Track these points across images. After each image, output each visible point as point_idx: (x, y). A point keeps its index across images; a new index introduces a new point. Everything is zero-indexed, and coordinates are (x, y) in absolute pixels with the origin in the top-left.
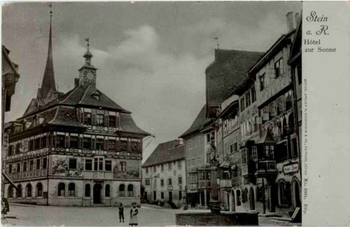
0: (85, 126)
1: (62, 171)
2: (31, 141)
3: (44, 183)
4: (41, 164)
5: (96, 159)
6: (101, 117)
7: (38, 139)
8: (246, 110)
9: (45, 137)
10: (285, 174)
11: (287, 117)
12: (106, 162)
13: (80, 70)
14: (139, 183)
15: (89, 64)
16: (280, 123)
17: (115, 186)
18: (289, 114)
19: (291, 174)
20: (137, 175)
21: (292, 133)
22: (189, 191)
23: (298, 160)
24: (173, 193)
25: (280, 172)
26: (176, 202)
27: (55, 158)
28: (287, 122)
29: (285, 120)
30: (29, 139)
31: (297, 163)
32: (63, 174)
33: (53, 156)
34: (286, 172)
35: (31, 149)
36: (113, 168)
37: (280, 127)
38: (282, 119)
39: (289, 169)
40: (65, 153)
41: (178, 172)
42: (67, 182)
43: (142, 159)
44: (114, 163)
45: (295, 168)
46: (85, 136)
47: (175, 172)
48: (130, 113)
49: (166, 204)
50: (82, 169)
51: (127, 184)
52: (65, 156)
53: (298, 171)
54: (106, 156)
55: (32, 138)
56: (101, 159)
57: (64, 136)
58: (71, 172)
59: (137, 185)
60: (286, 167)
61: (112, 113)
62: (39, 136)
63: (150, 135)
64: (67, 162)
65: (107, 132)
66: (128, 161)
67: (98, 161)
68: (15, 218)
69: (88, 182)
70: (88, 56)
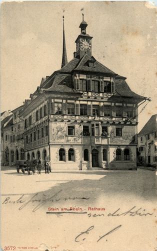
0: (81, 92)
1: (61, 137)
2: (37, 113)
3: (47, 149)
4: (44, 131)
5: (93, 125)
6: (96, 83)
7: (41, 109)
9: (45, 106)
12: (103, 127)
13: (76, 41)
14: (135, 148)
15: (85, 33)
17: (112, 150)
27: (54, 125)
30: (35, 111)
32: (63, 140)
33: (53, 123)
35: (37, 119)
40: (63, 120)
42: (67, 148)
43: (137, 124)
46: (81, 102)
48: (125, 78)
50: (80, 135)
51: (123, 148)
52: (63, 123)
54: (102, 122)
55: (38, 109)
56: (98, 125)
57: (61, 103)
58: (70, 138)
59: (133, 149)
61: (107, 79)
62: (41, 106)
63: (145, 98)
64: (66, 129)
65: (102, 98)
67: (95, 127)
69: (86, 147)
70: (83, 26)
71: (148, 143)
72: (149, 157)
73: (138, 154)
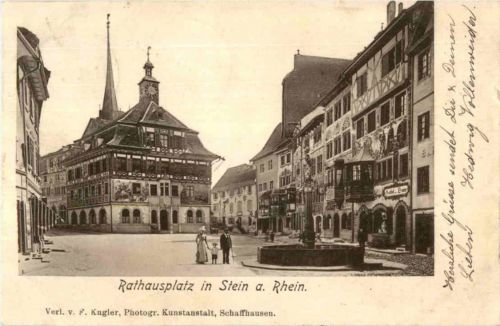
0: (148, 147)
1: (125, 197)
2: (91, 165)
3: (107, 209)
4: (103, 190)
5: (162, 184)
6: (166, 137)
7: (98, 162)
8: (335, 124)
9: (104, 160)
10: (386, 198)
11: (395, 127)
12: (173, 187)
13: (140, 84)
14: (208, 209)
15: (150, 76)
16: (384, 137)
17: (183, 212)
18: (399, 123)
19: (394, 198)
20: (205, 201)
21: (402, 146)
22: (260, 217)
23: (408, 181)
24: (243, 218)
25: (380, 196)
26: (245, 227)
27: (117, 183)
28: (395, 133)
29: (392, 131)
30: (87, 163)
31: (407, 184)
32: (127, 200)
33: (116, 180)
34: (388, 195)
35: (91, 173)
36: (179, 193)
37: (383, 141)
38: (387, 131)
39: (392, 192)
40: (128, 177)
41: (249, 197)
42: (131, 208)
43: (210, 183)
44: (180, 189)
45: (404, 190)
46: (149, 158)
47: (245, 198)
48: (197, 133)
49: (235, 230)
50: (147, 194)
51: (195, 209)
52: (128, 181)
53: (406, 195)
54: (172, 180)
55: (92, 161)
56: (167, 184)
57: (125, 159)
58: (135, 197)
59: (206, 211)
60: (389, 190)
61: (177, 133)
62: (98, 159)
63: (220, 157)
64: (130, 187)
65: (173, 154)
66: (196, 186)
67: (164, 186)
68: (63, 251)
69: (155, 208)
70: (148, 67)
71: (223, 201)
72: (224, 218)
73: (211, 213)
